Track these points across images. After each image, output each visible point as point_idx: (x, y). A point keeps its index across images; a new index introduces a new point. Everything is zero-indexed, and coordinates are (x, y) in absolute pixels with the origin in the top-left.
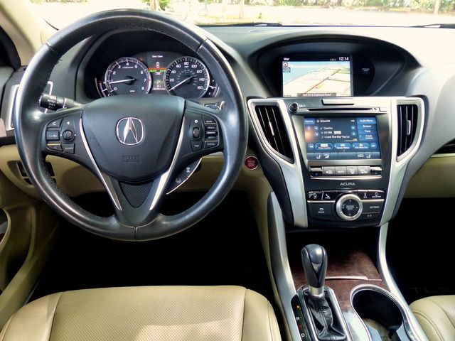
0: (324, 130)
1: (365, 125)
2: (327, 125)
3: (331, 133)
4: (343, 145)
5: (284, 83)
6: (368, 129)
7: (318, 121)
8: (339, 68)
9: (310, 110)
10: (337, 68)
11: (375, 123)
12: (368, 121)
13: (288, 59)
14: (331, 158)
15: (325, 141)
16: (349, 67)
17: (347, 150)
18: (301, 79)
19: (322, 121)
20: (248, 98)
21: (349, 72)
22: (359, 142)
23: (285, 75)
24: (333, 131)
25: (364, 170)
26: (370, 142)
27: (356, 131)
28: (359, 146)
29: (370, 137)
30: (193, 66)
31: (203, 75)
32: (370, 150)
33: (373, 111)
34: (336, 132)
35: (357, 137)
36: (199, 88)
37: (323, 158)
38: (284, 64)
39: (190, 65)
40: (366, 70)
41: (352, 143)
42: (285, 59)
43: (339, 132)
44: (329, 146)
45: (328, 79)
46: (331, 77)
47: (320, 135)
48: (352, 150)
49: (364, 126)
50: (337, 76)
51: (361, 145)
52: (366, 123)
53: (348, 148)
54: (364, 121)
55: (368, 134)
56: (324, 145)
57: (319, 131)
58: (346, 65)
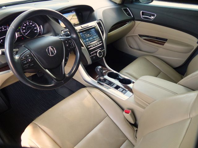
0: (85, 35)
2: (85, 33)
4: (91, 38)
6: (94, 32)
10: (72, 15)
11: (95, 30)
14: (90, 43)
15: (87, 38)
19: (83, 33)
20: (62, 31)
24: (87, 35)
25: (98, 43)
26: (96, 35)
27: (92, 33)
28: (94, 37)
29: (95, 34)
30: (30, 24)
31: (35, 26)
32: (97, 37)
34: (88, 35)
35: (93, 35)
36: (35, 31)
37: (89, 43)
39: (29, 24)
40: (80, 14)
43: (89, 35)
45: (71, 19)
46: (72, 18)
48: (93, 39)
52: (93, 30)
56: (87, 40)
57: (84, 36)
58: (74, 13)
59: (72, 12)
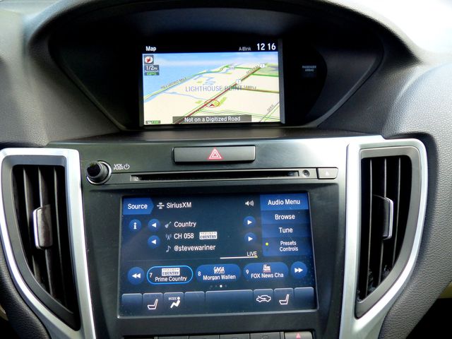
0: (173, 230)
1: (281, 213)
2: (183, 215)
3: (192, 236)
4: (219, 270)
5: (145, 97)
6: (286, 224)
7: (161, 206)
8: (258, 65)
9: (143, 177)
10: (253, 66)
11: (305, 207)
12: (288, 202)
13: (154, 49)
15: (173, 259)
16: (276, 64)
17: (228, 285)
18: (180, 88)
19: (170, 205)
21: (277, 73)
22: (262, 259)
23: (148, 81)
24: (196, 231)
26: (290, 259)
27: (257, 229)
28: (261, 271)
29: (291, 247)
32: (291, 280)
33: (301, 178)
34: (204, 235)
37: (164, 306)
38: (145, 58)
40: (309, 69)
41: (242, 264)
42: (148, 49)
43: (213, 235)
44: (183, 273)
45: (234, 87)
47: (163, 243)
48: (242, 282)
49: (277, 217)
50: (253, 81)
51: (267, 268)
52: (284, 208)
53: (232, 277)
54: (278, 202)
55: (287, 238)
56: (171, 272)
57: (160, 232)
58: (270, 60)
59: (254, 49)
